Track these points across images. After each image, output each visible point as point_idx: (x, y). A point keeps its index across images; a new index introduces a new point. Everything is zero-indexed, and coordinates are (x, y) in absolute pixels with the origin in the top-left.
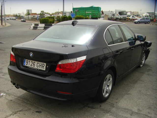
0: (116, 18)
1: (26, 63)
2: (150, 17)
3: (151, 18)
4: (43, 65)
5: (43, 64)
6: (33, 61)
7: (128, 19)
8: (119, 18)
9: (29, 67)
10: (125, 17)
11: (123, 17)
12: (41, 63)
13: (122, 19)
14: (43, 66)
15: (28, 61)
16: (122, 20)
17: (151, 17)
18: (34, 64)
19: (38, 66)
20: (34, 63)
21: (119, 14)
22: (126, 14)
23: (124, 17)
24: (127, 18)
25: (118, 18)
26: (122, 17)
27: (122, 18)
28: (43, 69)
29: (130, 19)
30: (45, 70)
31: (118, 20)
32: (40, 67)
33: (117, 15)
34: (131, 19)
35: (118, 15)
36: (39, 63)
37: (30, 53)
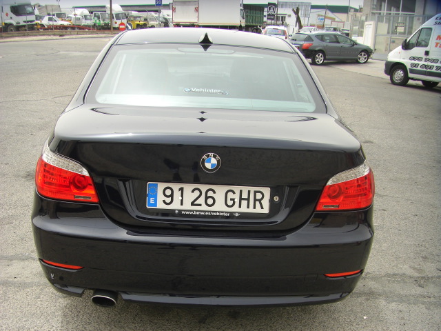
0: (6, 24)
1: (161, 197)
2: (96, 18)
3: (102, 22)
4: (259, 196)
5: (255, 192)
6: (204, 188)
7: (39, 27)
8: (15, 24)
9: (180, 211)
10: (31, 21)
11: (24, 22)
12: (245, 189)
13: (24, 26)
14: (255, 200)
15: (176, 187)
16: (24, 28)
17: (99, 18)
18: (207, 198)
19: (230, 203)
20: (210, 194)
21: (12, 11)
22: (32, 13)
23: (28, 22)
24: (36, 24)
25: (11, 24)
26: (21, 20)
27: (22, 23)
28: (258, 210)
29: (43, 25)
30: (266, 210)
31: (12, 30)
32: (244, 203)
33: (7, 15)
34: (47, 25)
35: (9, 17)
36: (237, 189)
37: (204, 157)
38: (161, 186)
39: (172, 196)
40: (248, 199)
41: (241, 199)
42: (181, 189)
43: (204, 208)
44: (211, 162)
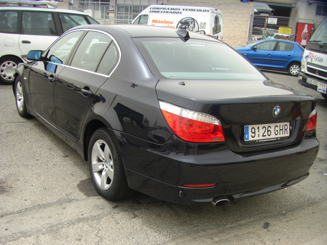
4: (286, 127)
5: (285, 125)
6: (267, 126)
12: (281, 124)
14: (285, 130)
18: (268, 131)
19: (276, 133)
20: (269, 129)
28: (286, 135)
30: (288, 134)
32: (281, 132)
36: (279, 124)
37: (275, 108)
38: (250, 127)
39: (254, 132)
40: (282, 130)
41: (280, 130)
42: (258, 128)
43: (267, 137)
44: (277, 111)
